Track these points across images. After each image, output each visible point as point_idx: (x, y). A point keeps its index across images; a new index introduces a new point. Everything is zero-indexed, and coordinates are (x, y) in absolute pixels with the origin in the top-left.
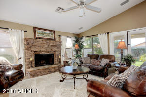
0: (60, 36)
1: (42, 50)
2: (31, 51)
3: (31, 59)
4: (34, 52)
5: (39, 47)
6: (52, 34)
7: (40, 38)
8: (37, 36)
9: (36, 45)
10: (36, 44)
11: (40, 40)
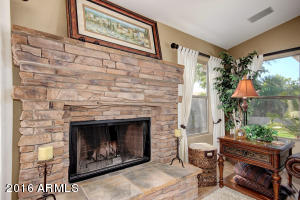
0: (174, 46)
1: (107, 97)
2: (51, 106)
3: (45, 154)
4: (68, 108)
5: (92, 83)
6: (147, 36)
7: (97, 42)
8: (82, 31)
9: (77, 75)
10: (77, 67)
11: (98, 52)
